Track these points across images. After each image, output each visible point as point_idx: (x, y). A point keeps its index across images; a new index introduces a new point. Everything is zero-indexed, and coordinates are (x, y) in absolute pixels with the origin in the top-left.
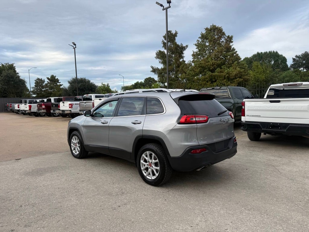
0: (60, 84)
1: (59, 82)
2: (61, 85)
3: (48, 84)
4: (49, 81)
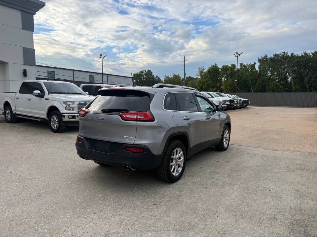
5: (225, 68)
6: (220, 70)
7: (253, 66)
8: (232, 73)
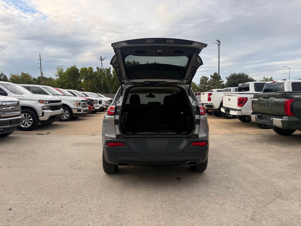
0: (221, 80)
1: (221, 79)
2: (222, 82)
3: (211, 81)
4: (212, 78)
5: (84, 70)
6: (79, 72)
7: (109, 70)
8: (91, 75)
